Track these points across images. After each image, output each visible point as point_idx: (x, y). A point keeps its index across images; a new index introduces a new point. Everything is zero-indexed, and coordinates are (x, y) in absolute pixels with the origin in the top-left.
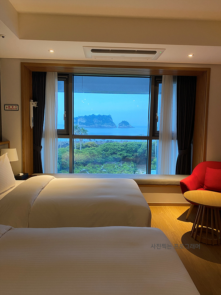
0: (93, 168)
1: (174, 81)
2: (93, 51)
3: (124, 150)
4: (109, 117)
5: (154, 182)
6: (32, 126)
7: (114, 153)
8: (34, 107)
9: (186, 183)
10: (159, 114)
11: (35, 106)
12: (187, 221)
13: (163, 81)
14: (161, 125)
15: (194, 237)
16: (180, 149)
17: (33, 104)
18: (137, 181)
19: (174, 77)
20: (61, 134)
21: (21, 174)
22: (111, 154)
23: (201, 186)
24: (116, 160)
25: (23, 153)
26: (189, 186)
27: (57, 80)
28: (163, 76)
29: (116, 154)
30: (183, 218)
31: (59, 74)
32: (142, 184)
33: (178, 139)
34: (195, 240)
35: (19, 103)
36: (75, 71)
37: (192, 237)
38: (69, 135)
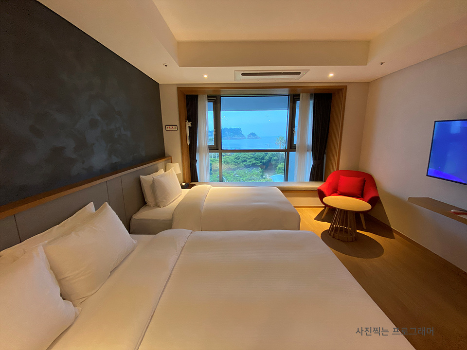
0: (227, 173)
1: (311, 98)
2: (243, 74)
3: (253, 158)
4: (239, 130)
5: (293, 188)
6: (188, 143)
7: (245, 161)
8: (189, 127)
9: (323, 190)
10: (296, 129)
11: (190, 125)
12: (323, 220)
13: (300, 99)
14: (298, 139)
15: (332, 235)
16: (314, 159)
17: (188, 124)
18: (280, 188)
19: (311, 95)
20: (212, 149)
21: (184, 184)
22: (242, 162)
23: (335, 191)
24: (247, 166)
25: (183, 166)
26: (325, 192)
27: (207, 101)
28: (301, 94)
29: (246, 161)
30: (319, 218)
31: (209, 96)
32: (284, 191)
33: (313, 151)
34: (333, 237)
35: (178, 124)
36: (222, 93)
37: (330, 235)
38: (218, 149)
